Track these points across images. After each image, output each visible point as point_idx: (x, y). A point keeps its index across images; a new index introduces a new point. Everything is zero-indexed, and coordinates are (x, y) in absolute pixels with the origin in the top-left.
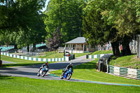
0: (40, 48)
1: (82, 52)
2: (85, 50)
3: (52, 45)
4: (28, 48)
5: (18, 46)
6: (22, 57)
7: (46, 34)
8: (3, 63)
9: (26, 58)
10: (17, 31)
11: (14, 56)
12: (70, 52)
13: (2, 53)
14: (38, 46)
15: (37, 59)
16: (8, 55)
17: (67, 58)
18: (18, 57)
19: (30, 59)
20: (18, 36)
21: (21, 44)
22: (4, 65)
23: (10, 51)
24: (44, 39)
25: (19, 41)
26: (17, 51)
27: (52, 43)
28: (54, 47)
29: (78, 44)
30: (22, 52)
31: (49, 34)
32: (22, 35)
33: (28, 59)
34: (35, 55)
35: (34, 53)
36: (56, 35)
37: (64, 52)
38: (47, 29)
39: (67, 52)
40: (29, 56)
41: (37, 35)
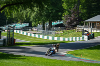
0: (57, 26)
4: (44, 26)
5: (33, 24)
6: (37, 36)
8: (16, 42)
9: (41, 37)
10: (31, 7)
11: (29, 35)
15: (53, 38)
16: (21, 33)
18: (33, 35)
19: (46, 37)
20: (32, 13)
21: (35, 22)
22: (17, 44)
23: (24, 29)
24: (61, 16)
25: (34, 18)
26: (31, 29)
27: (69, 20)
28: (72, 25)
29: (98, 22)
30: (37, 30)
31: (67, 11)
32: (37, 12)
33: (43, 37)
34: (51, 33)
35: (50, 31)
36: (74, 12)
37: (83, 31)
38: (65, 5)
39: (86, 31)
40: (44, 34)
41: (54, 11)
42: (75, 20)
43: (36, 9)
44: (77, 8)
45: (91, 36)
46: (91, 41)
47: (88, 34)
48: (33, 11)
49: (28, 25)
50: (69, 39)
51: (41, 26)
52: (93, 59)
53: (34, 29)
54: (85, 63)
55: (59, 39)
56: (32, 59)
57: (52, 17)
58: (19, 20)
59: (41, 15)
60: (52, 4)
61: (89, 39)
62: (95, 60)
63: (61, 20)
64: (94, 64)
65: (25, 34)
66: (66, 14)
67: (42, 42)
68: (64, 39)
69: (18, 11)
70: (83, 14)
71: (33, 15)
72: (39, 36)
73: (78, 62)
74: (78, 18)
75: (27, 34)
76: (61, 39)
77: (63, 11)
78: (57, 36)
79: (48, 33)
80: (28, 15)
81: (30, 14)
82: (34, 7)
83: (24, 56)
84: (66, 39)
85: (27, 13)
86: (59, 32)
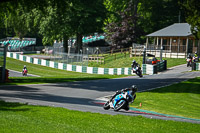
0: (92, 45)
1: (182, 56)
2: (190, 51)
3: (117, 40)
4: (66, 45)
5: (45, 40)
6: (52, 64)
7: (104, 14)
9: (61, 66)
10: (42, 6)
11: (36, 61)
12: (158, 55)
13: (8, 54)
14: (86, 40)
15: (84, 69)
16: (21, 58)
18: (44, 63)
19: (69, 67)
21: (50, 35)
22: (13, 81)
23: (27, 50)
24: (101, 24)
25: (46, 28)
26: (41, 50)
27: (117, 34)
28: (123, 44)
29: (174, 38)
30: (53, 53)
31: (112, 16)
32: (53, 16)
33: (65, 67)
34: (80, 59)
35: (78, 55)
36: (126, 17)
37: (144, 56)
38: (108, 4)
39: (150, 55)
40: (67, 61)
41: (87, 15)
42: (129, 32)
43: (50, 10)
44: (134, 10)
45: (161, 66)
46: (161, 75)
47: (155, 62)
48: (45, 13)
49: (34, 42)
50: (115, 71)
51: (61, 44)
52: (164, 112)
53: (45, 50)
54: (148, 120)
55: (95, 71)
56: (42, 112)
57: (83, 26)
58: (16, 32)
59: (61, 23)
61: (155, 72)
62: (168, 114)
63: (101, 32)
64: (164, 121)
65: (28, 60)
66: (111, 20)
67: (61, 77)
68: (106, 71)
69: (15, 14)
70: (144, 22)
71: (45, 22)
72: (56, 65)
73: (133, 118)
74: (135, 28)
75: (32, 60)
76: (101, 71)
78: (91, 65)
79: (75, 59)
81: (39, 20)
82: (47, 6)
83: (27, 104)
84: (111, 72)
85: (33, 18)
86: (96, 56)
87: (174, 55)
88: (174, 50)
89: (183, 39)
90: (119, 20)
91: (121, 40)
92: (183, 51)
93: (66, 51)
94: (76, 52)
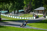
0: (21, 12)
2: (44, 13)
3: (27, 11)
4: (15, 12)
5: (10, 11)
6: (12, 17)
8: (2, 20)
9: (14, 17)
10: (9, 3)
11: (8, 16)
12: (36, 14)
13: (1, 14)
14: (20, 11)
15: (19, 18)
17: (35, 18)
20: (9, 6)
21: (11, 10)
22: (2, 21)
23: (6, 13)
24: (23, 7)
25: (10, 8)
26: (9, 13)
28: (28, 12)
30: (12, 14)
31: (26, 5)
32: (12, 6)
34: (18, 15)
36: (29, 6)
37: (33, 15)
38: (25, 2)
40: (15, 16)
41: (20, 5)
42: (30, 9)
43: (11, 4)
44: (31, 4)
45: (37, 17)
46: (37, 19)
48: (10, 5)
50: (26, 18)
52: (38, 28)
54: (34, 30)
55: (22, 18)
56: (9, 28)
57: (19, 8)
58: (3, 9)
59: (14, 7)
60: (19, 2)
63: (23, 9)
64: (38, 30)
65: (6, 16)
66: (25, 6)
67: (14, 20)
68: (24, 18)
70: (33, 7)
71: (10, 7)
73: (31, 29)
74: (31, 8)
76: (23, 18)
77: (24, 5)
78: (21, 17)
79: (17, 15)
80: (8, 7)
81: (8, 6)
83: (6, 26)
84: (25, 18)
85: (7, 6)
86: (22, 15)
87: (40, 14)
88: (40, 13)
89: (42, 11)
90: (27, 6)
91: (28, 11)
92: (42, 13)
93: (15, 14)
94: (17, 14)
